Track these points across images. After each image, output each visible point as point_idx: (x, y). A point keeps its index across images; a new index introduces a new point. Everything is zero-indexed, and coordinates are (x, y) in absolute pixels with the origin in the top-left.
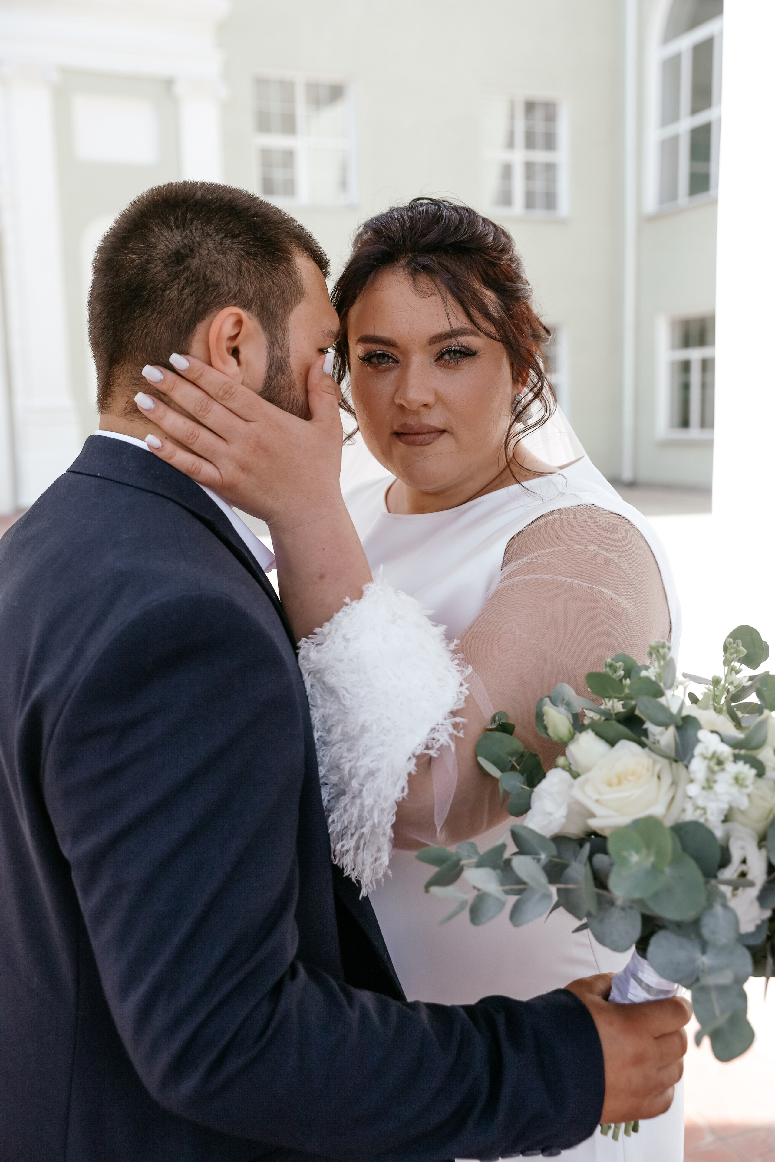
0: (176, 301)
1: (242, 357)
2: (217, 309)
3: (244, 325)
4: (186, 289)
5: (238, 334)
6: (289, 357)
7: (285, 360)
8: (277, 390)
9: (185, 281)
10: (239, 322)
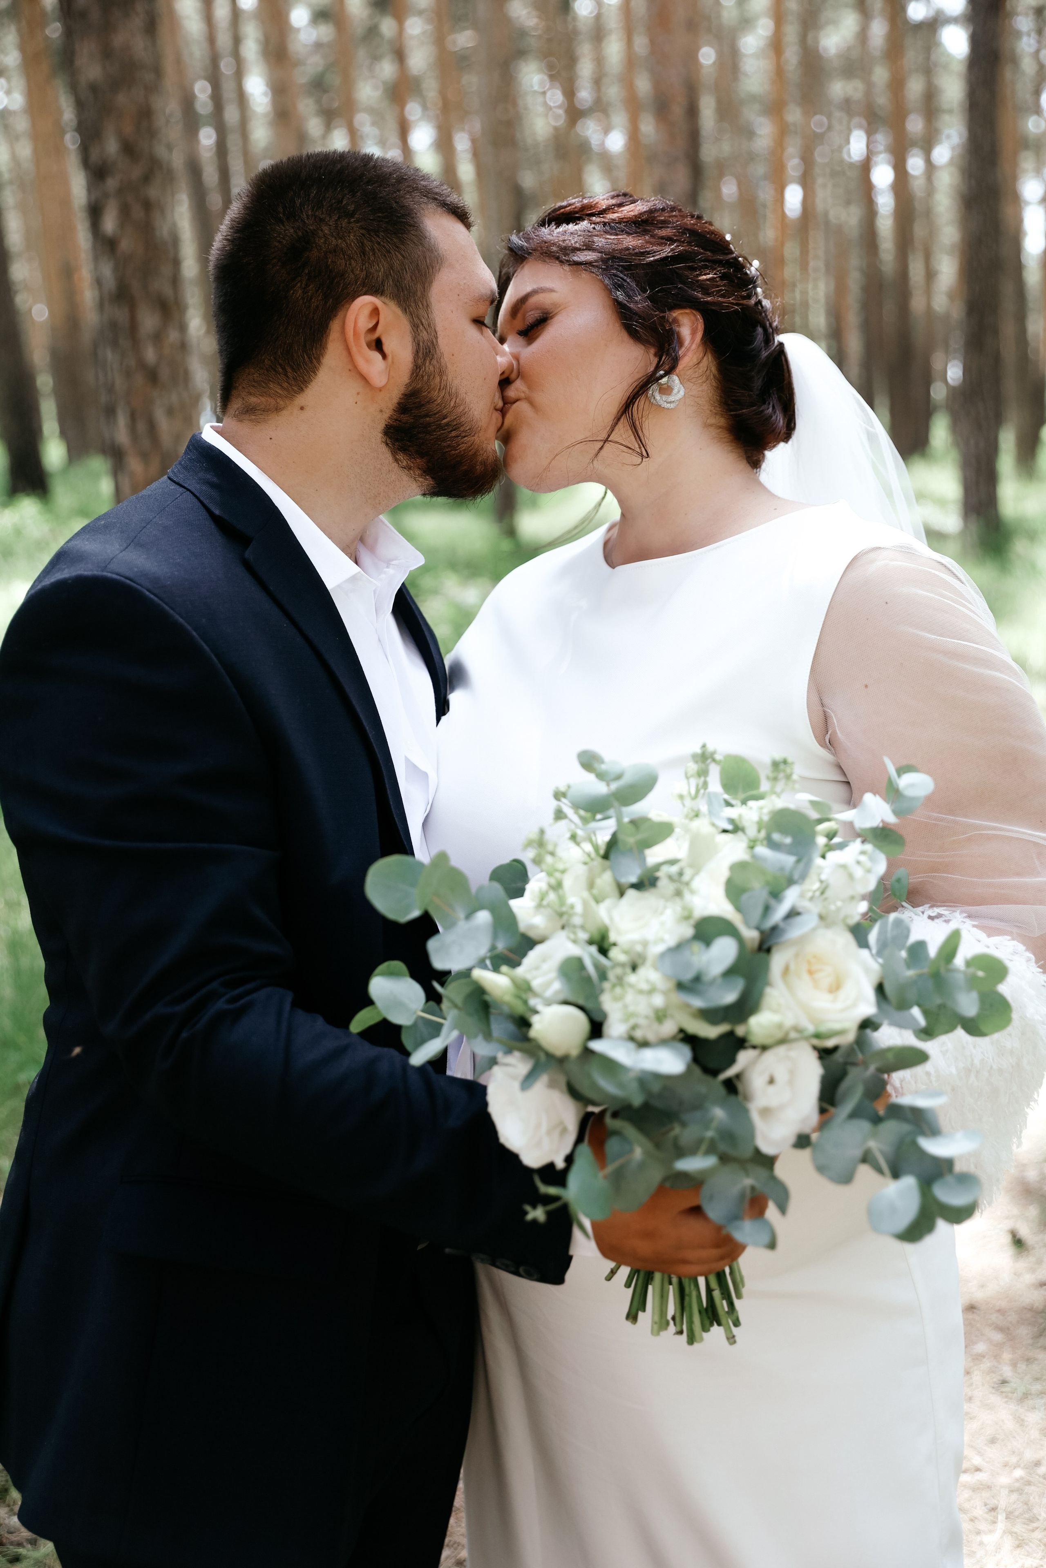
0: (301, 302)
1: (386, 348)
2: (347, 301)
3: (381, 313)
4: (309, 286)
5: (377, 323)
6: (437, 338)
7: (433, 342)
8: (426, 378)
9: (307, 277)
10: (375, 312)
